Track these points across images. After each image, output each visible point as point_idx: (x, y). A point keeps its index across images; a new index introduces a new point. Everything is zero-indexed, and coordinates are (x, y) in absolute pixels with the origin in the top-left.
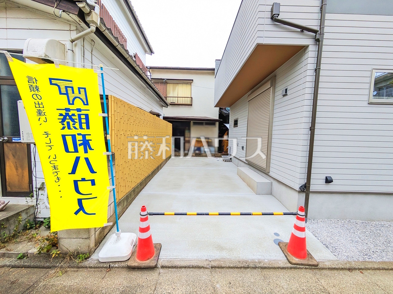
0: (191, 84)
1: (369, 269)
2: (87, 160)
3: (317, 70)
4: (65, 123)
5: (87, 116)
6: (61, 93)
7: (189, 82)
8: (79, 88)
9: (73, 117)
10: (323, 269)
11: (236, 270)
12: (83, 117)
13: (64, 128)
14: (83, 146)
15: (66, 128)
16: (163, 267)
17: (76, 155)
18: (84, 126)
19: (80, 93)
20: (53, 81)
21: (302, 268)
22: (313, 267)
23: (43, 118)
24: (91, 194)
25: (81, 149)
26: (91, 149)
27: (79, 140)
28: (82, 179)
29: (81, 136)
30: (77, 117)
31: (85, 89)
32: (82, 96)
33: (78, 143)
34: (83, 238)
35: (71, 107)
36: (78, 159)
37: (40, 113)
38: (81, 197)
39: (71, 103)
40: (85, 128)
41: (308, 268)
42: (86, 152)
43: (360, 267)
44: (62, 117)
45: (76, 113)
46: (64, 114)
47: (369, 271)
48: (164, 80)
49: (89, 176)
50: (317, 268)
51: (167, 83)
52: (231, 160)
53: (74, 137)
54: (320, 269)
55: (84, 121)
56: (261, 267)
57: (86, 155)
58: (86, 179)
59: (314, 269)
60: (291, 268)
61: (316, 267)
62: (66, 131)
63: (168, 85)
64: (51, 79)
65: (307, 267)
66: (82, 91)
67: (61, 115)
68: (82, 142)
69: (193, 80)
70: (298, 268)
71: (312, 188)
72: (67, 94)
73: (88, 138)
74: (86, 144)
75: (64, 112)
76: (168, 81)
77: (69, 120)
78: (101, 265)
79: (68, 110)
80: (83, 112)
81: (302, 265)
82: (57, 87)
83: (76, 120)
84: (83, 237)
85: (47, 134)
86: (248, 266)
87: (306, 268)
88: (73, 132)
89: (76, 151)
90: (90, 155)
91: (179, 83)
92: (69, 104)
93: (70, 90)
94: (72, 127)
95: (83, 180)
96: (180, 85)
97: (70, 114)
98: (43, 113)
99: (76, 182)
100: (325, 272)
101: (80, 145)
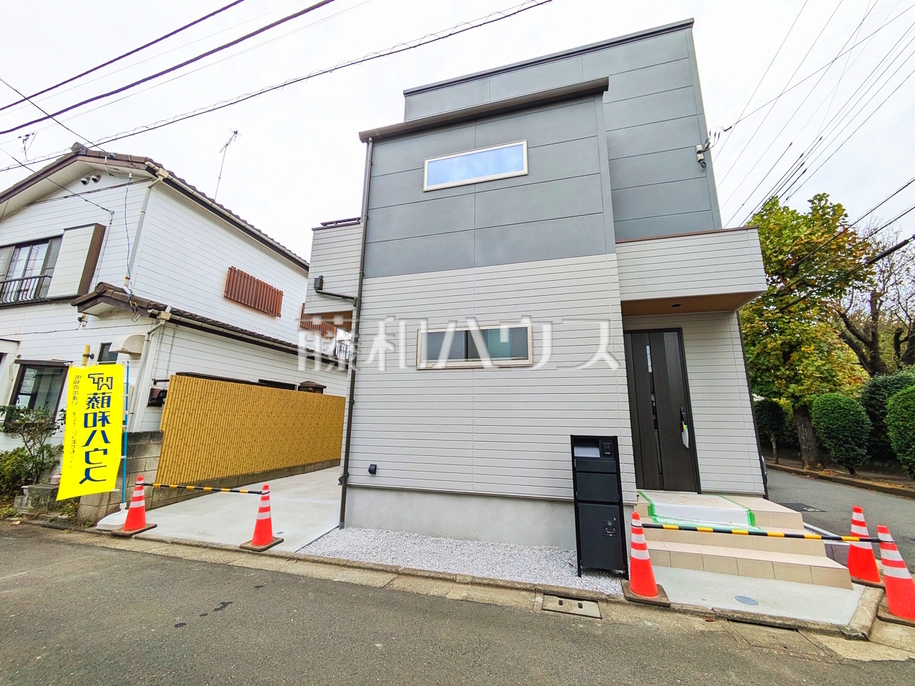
2: (103, 433)
4: (91, 404)
5: (109, 397)
6: (94, 383)
8: (107, 378)
9: (98, 399)
12: (106, 398)
13: (88, 408)
14: (101, 421)
15: (91, 407)
17: (94, 429)
19: (107, 381)
20: (91, 376)
23: (75, 401)
24: (101, 463)
25: (99, 424)
28: (95, 449)
29: (102, 413)
30: (101, 399)
31: (112, 378)
32: (109, 383)
33: (98, 418)
36: (94, 432)
37: (74, 398)
38: (89, 466)
39: (100, 388)
40: (106, 407)
42: (103, 425)
44: (89, 400)
45: (101, 396)
46: (92, 398)
49: (103, 445)
53: (95, 414)
55: (106, 401)
57: (103, 429)
58: (99, 449)
62: (91, 410)
68: (101, 418)
71: (353, 480)
72: (98, 383)
73: (106, 414)
74: (105, 420)
77: (95, 402)
78: (99, 532)
79: (96, 394)
80: (106, 395)
83: (99, 402)
85: (74, 413)
88: (96, 410)
89: (95, 425)
90: (107, 428)
92: (98, 390)
93: (101, 380)
97: (96, 397)
98: (77, 398)
99: (87, 454)
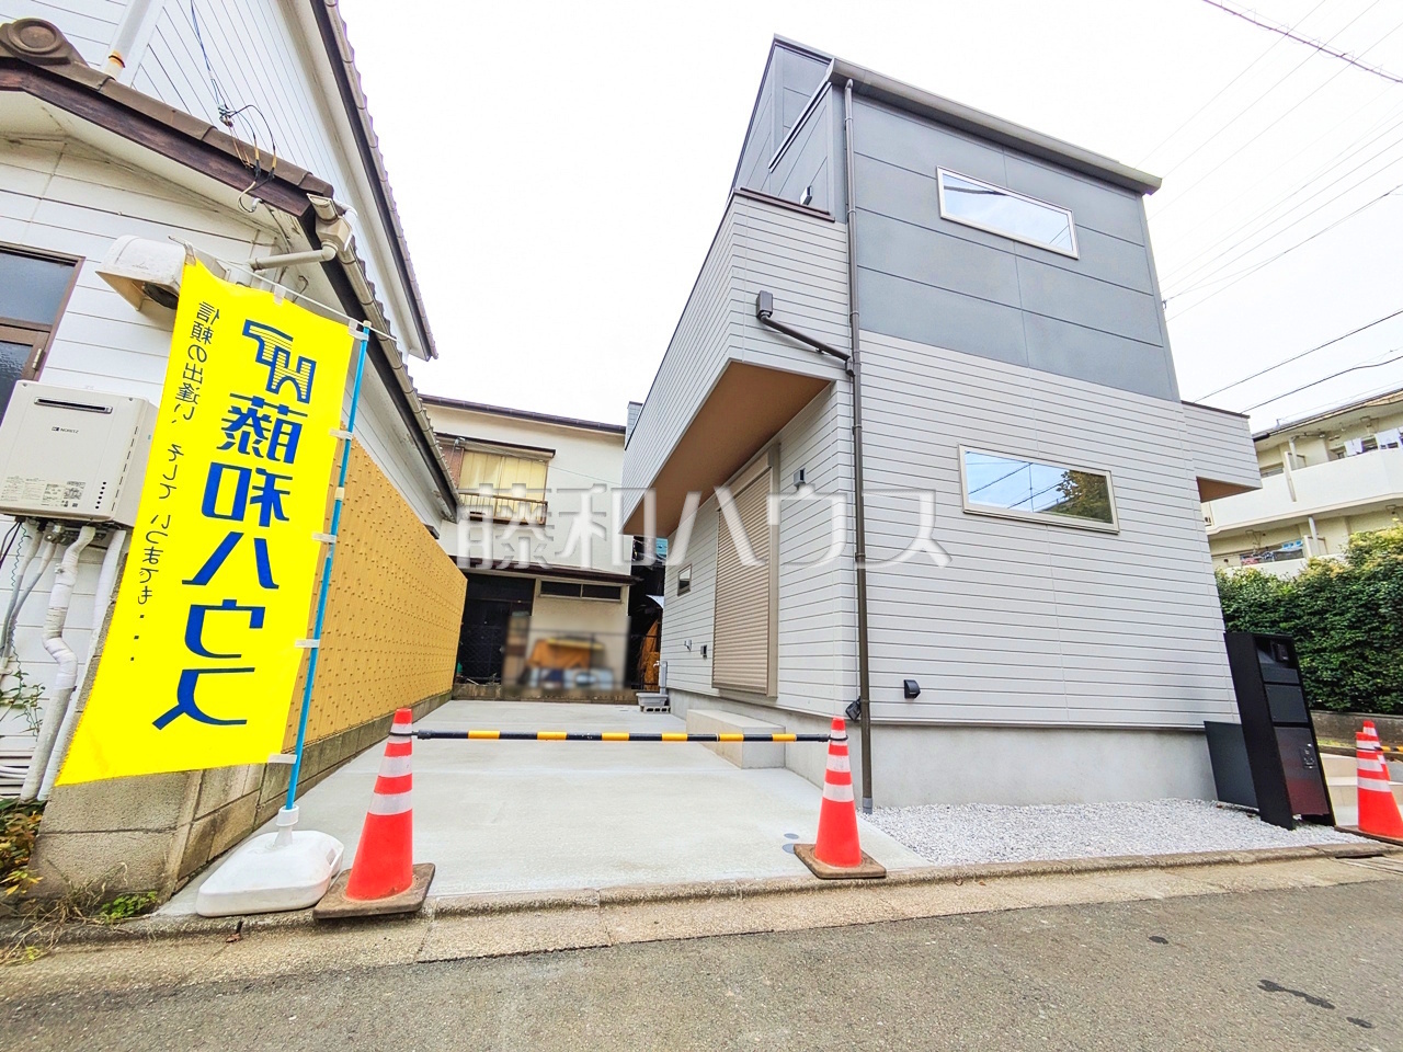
0: (546, 462)
1: (999, 877)
2: (261, 545)
3: (856, 430)
4: (238, 434)
5: (297, 428)
6: (259, 359)
7: (543, 456)
8: (301, 360)
9: (264, 424)
10: (898, 884)
11: (673, 905)
12: (287, 428)
13: (228, 446)
14: (260, 504)
15: (236, 447)
16: (442, 914)
17: (235, 526)
18: (281, 452)
19: (298, 370)
20: (254, 331)
21: (848, 887)
22: (875, 881)
23: (186, 407)
24: (239, 656)
25: (253, 511)
26: (280, 516)
27: (255, 488)
28: (225, 601)
29: (264, 477)
30: (271, 426)
31: (313, 364)
32: (302, 379)
33: (252, 493)
34: (147, 831)
35: (269, 397)
36: (233, 538)
37: (185, 393)
38: (198, 662)
39: (274, 387)
40: (282, 458)
41: (862, 886)
42: (265, 521)
43: (978, 873)
44: (235, 417)
45: (274, 415)
46: (244, 411)
47: (998, 881)
48: (457, 441)
49: (253, 594)
50: (885, 884)
51: (465, 450)
52: (667, 707)
53: (245, 474)
54: (890, 885)
55: (284, 439)
56: (744, 893)
57: (262, 533)
58: (238, 605)
59: (877, 885)
60: (821, 888)
61: (881, 881)
62: (233, 457)
63: (469, 458)
64: (249, 324)
65: (860, 881)
66: (306, 367)
67: (236, 410)
68: (261, 493)
69: (554, 451)
70: (840, 887)
71: (877, 712)
72: (273, 365)
73: (279, 485)
74: (271, 501)
75: (245, 406)
76: (471, 446)
77: (251, 430)
78: (207, 925)
79: (259, 402)
80: (290, 417)
81: (849, 876)
82: (257, 343)
83: (265, 433)
84: (149, 827)
85: (176, 450)
86: (708, 891)
87: (857, 886)
88: (250, 462)
89: (238, 513)
90: (274, 533)
91: (506, 456)
92: (269, 388)
93: (282, 357)
94: (249, 448)
95: (229, 605)
96: (509, 461)
97: (259, 415)
98: (192, 396)
99: (197, 614)
100: (902, 890)
101: (254, 500)
